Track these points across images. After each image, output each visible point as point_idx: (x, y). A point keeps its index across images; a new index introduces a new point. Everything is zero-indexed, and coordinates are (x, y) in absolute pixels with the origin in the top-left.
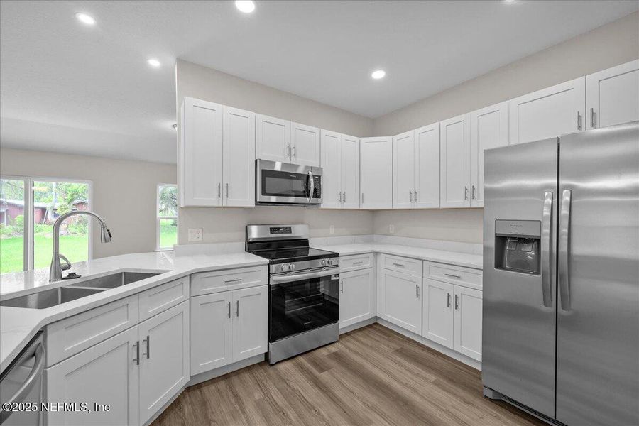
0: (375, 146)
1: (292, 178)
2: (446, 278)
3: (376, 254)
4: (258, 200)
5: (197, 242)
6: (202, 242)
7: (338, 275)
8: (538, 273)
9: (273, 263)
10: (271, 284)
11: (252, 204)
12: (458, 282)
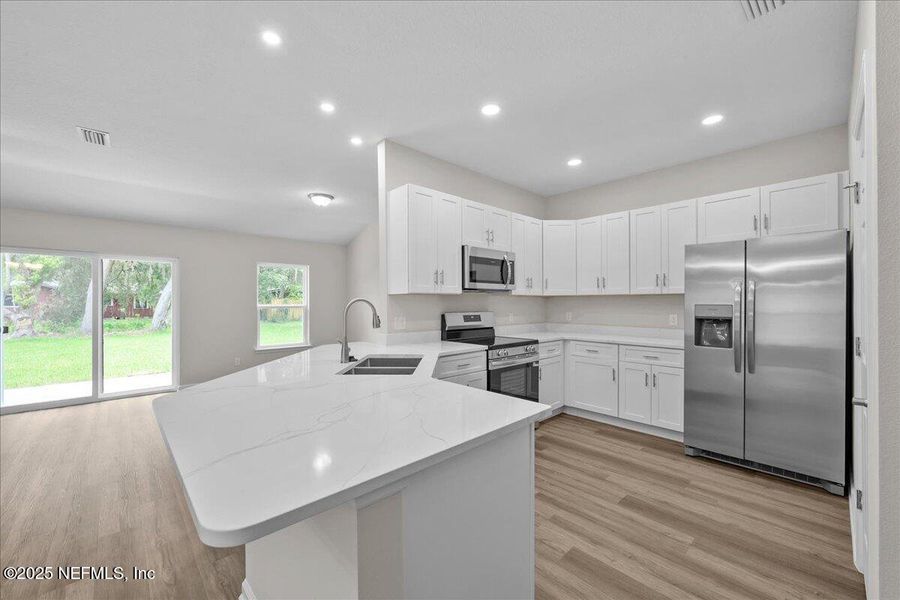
0: (557, 229)
1: (491, 264)
2: (644, 360)
3: (565, 341)
4: (466, 286)
5: (401, 331)
6: (406, 331)
7: (537, 362)
8: (730, 347)
9: (490, 349)
10: (490, 368)
11: (459, 291)
12: (656, 362)
